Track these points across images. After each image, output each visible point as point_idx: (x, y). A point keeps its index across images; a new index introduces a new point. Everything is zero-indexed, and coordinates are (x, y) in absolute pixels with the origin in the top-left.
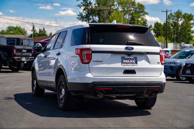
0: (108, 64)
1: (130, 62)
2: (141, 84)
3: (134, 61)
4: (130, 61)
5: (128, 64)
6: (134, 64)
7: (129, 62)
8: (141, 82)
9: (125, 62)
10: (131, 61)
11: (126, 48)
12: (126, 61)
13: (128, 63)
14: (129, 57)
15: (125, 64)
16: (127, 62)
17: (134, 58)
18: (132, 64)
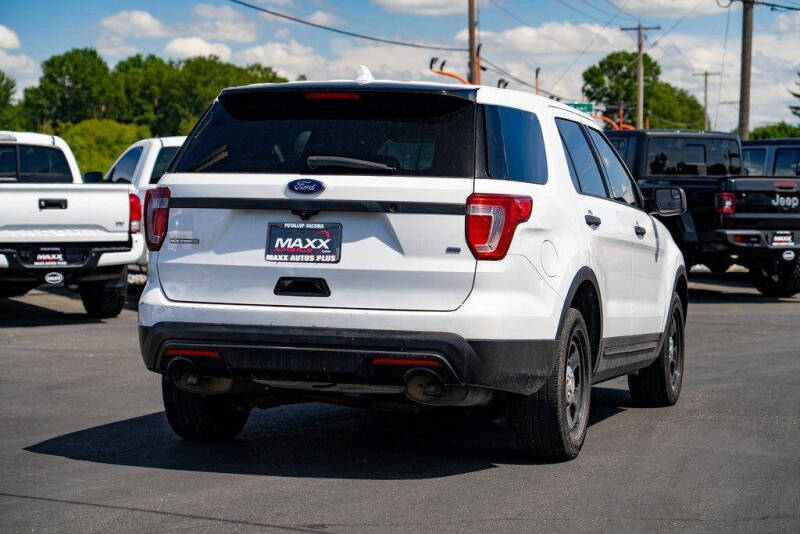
0: (219, 252)
1: (306, 247)
2: (336, 342)
3: (324, 244)
4: (305, 243)
5: (293, 258)
6: (319, 258)
7: (301, 246)
8: (339, 330)
9: (283, 245)
10: (311, 243)
11: (292, 186)
12: (289, 240)
13: (296, 251)
14: (301, 226)
15: (280, 258)
16: (294, 244)
17: (326, 228)
18: (312, 258)
